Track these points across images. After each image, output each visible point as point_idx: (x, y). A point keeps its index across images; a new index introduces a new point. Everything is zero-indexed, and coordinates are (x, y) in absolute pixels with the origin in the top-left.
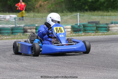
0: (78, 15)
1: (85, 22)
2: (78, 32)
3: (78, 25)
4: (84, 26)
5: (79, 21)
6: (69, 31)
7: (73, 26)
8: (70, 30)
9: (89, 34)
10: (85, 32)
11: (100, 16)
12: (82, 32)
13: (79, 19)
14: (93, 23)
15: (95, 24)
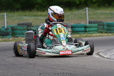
0: (5, 16)
1: (14, 24)
2: (5, 36)
3: (6, 27)
4: (13, 29)
5: (7, 23)
9: (18, 38)
10: (14, 36)
11: (33, 16)
12: (11, 36)
13: (7, 21)
14: (24, 25)
15: (26, 26)
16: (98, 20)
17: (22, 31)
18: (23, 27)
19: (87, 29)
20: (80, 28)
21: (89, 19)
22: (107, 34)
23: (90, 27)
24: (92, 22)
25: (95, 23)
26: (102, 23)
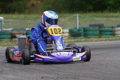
6: (67, 36)
7: (71, 30)
8: (67, 34)
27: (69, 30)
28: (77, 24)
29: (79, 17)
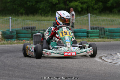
1: (19, 27)
2: (10, 39)
3: (11, 30)
4: (18, 33)
5: (12, 27)
7: (4, 32)
9: (23, 41)
10: (18, 39)
11: (37, 20)
12: (15, 39)
13: (12, 24)
14: (28, 28)
15: (30, 30)
16: (100, 26)
17: (26, 34)
18: (27, 30)
19: (89, 35)
20: (82, 33)
21: (91, 25)
22: (108, 40)
23: (92, 33)
24: (94, 28)
25: (96, 28)
26: (104, 28)
27: (2, 32)
28: (9, 27)
29: (12, 20)
